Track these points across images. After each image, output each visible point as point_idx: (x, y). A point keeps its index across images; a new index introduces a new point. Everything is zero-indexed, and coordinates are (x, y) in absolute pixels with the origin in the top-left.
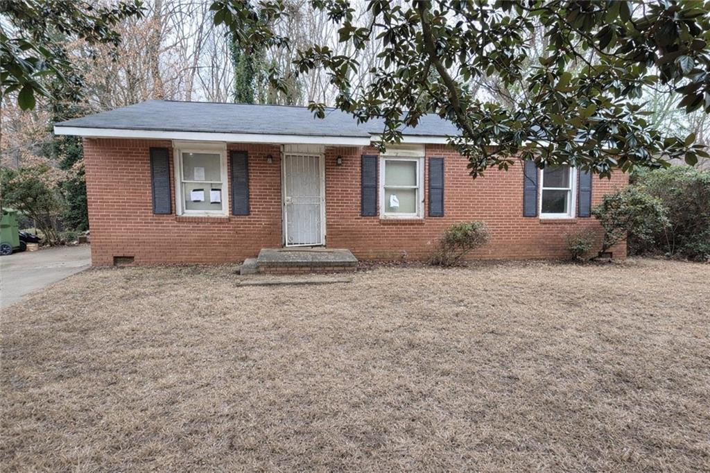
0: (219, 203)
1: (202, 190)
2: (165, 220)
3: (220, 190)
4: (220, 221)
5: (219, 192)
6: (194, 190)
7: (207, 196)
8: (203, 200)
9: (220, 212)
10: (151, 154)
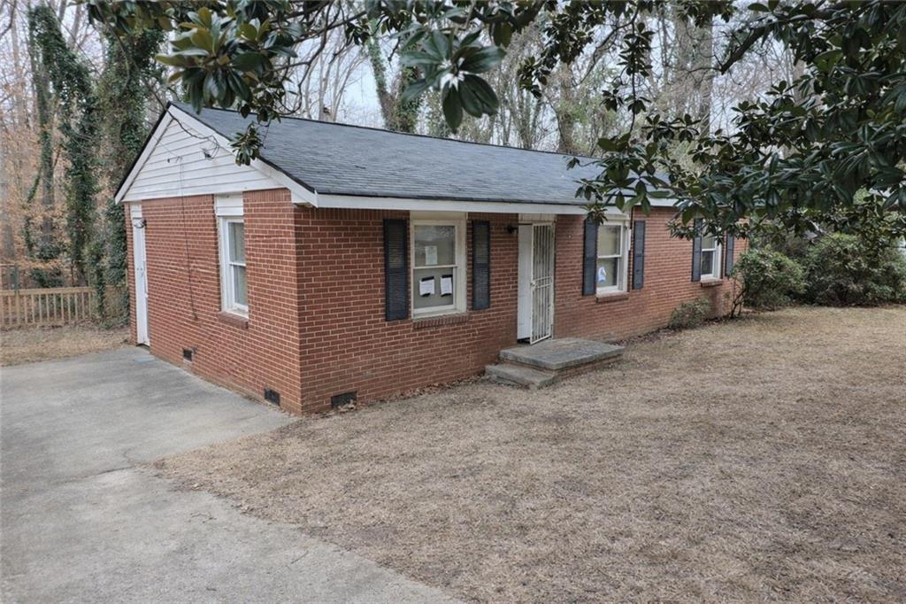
0: (450, 294)
1: (432, 278)
2: (399, 328)
3: (451, 276)
4: (458, 321)
5: (450, 279)
6: (424, 280)
7: (438, 287)
8: (433, 292)
9: (451, 307)
10: (385, 231)
